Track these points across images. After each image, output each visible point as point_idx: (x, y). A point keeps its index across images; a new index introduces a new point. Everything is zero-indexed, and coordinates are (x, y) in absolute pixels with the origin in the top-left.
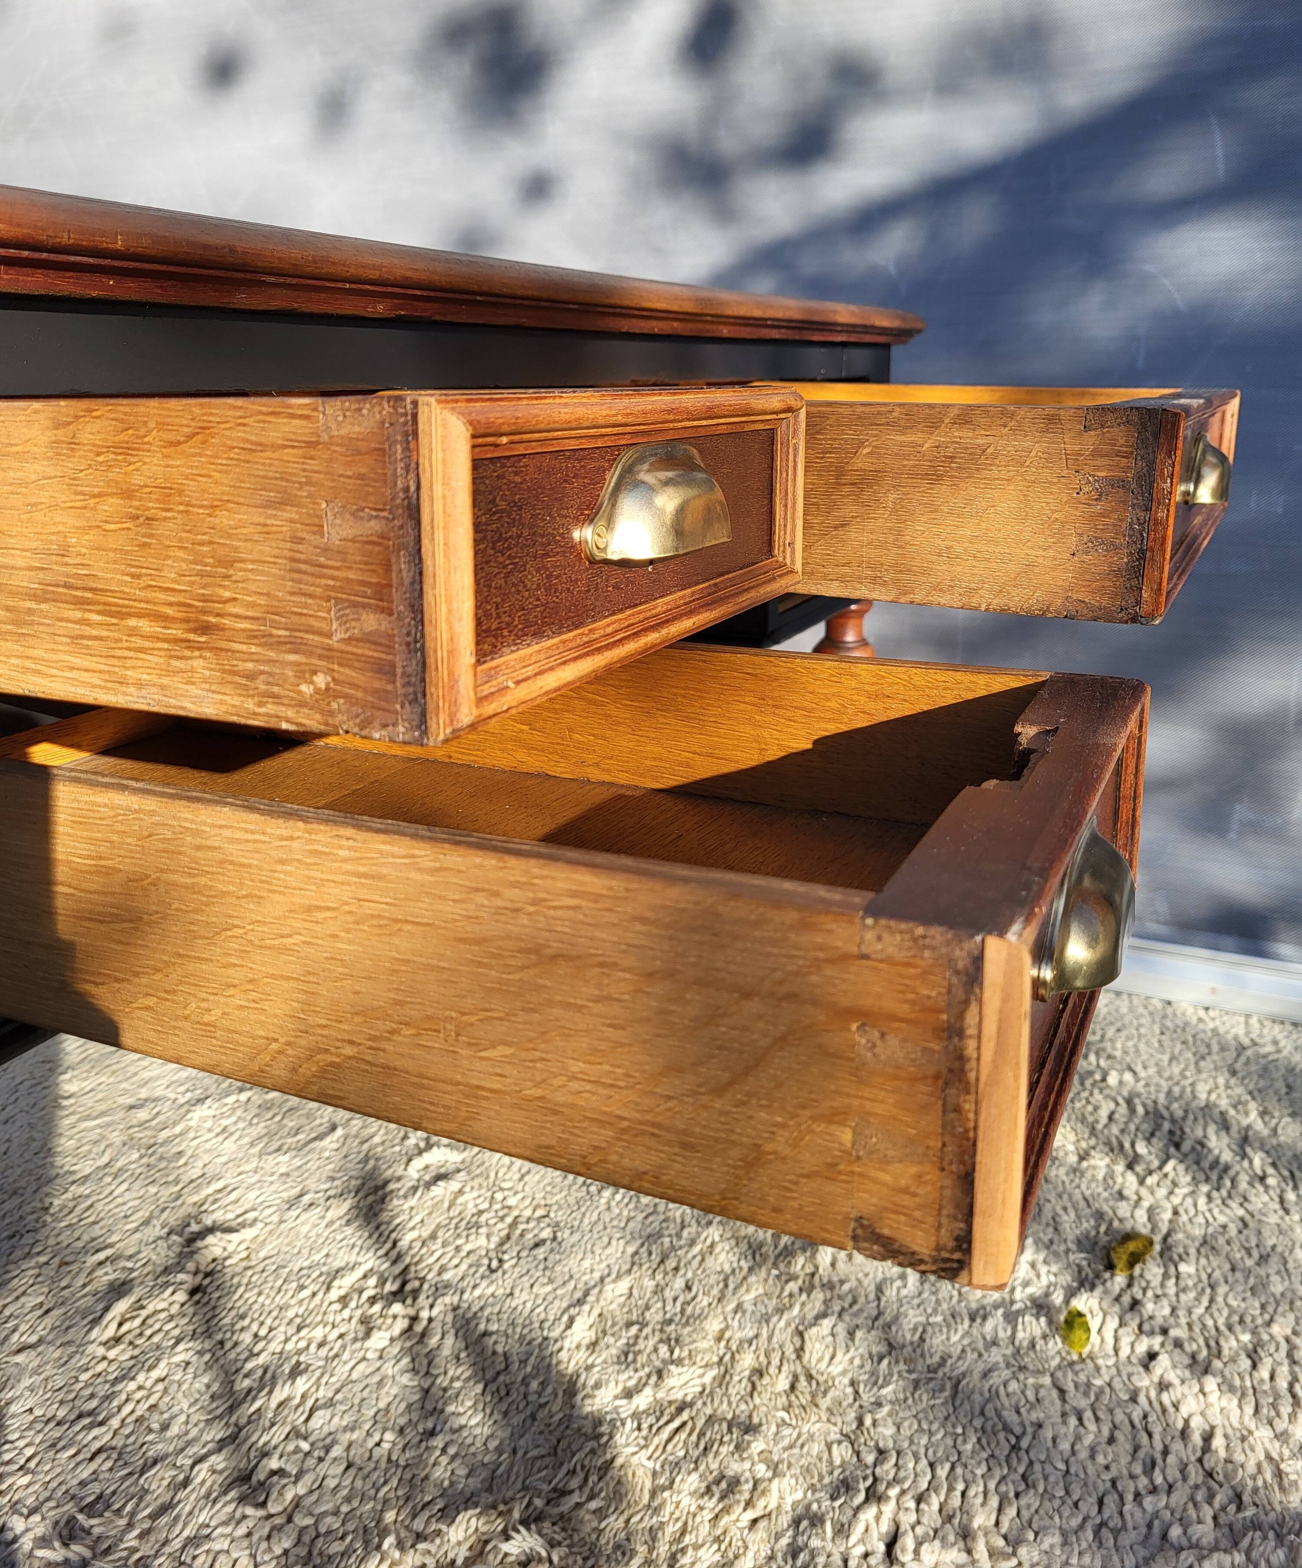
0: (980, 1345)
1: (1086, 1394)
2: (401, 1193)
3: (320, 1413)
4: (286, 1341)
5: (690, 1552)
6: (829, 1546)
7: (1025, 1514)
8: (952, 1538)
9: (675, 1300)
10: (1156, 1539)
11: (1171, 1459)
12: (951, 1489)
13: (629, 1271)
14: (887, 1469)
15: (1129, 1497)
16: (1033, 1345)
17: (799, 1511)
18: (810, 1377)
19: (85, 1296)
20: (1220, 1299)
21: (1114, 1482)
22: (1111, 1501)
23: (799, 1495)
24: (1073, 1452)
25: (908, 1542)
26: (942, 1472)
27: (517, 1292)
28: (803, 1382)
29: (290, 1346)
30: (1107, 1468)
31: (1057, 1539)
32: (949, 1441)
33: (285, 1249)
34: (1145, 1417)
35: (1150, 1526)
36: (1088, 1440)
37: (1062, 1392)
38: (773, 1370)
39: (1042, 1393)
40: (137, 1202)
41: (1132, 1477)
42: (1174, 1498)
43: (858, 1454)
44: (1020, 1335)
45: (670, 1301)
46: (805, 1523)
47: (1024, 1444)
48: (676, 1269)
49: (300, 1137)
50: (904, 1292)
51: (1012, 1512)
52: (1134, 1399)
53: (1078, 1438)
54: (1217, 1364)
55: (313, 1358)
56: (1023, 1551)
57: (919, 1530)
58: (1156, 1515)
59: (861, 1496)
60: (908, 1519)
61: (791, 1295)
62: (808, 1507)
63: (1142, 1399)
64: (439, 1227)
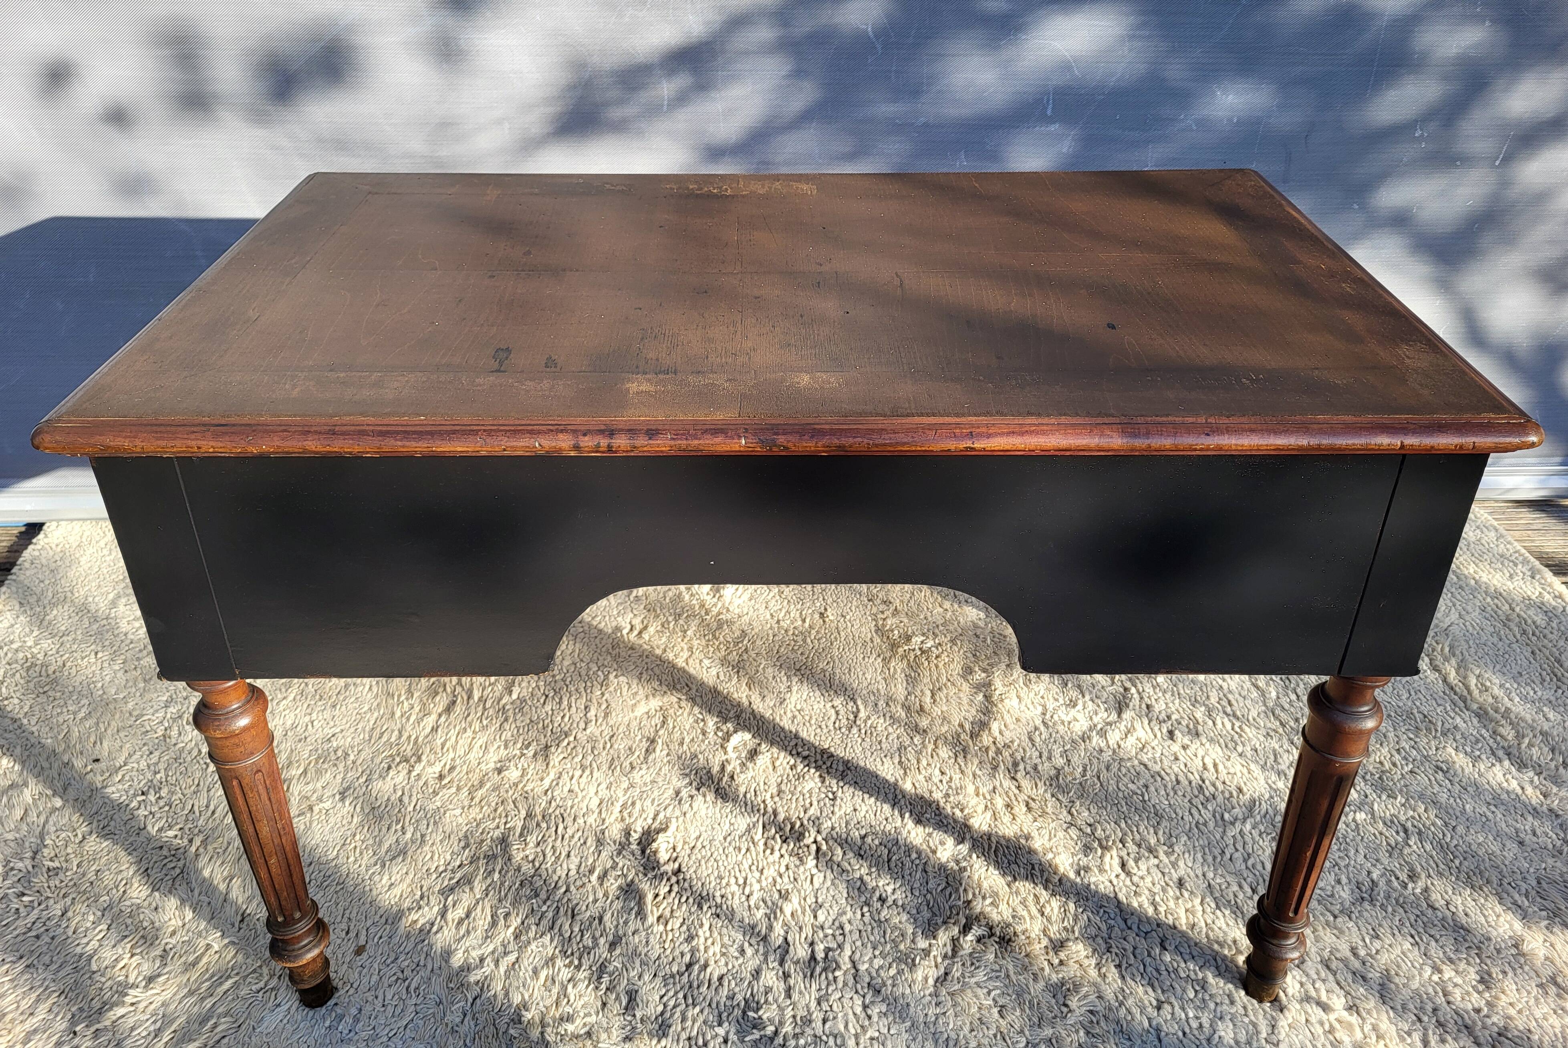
0: (1095, 753)
1: (1155, 762)
2: (738, 770)
3: (820, 913)
4: (759, 881)
5: (1047, 905)
6: (1101, 878)
7: (1167, 831)
8: (1147, 854)
9: (941, 781)
10: (1220, 822)
11: (1207, 782)
12: (1132, 831)
13: (905, 773)
14: (1099, 833)
15: (1200, 807)
16: (1119, 747)
17: (1075, 867)
18: (1033, 800)
19: (612, 902)
20: (1182, 692)
21: (1190, 801)
22: (1194, 811)
23: (1071, 860)
24: (1168, 795)
25: (1131, 863)
26: (1123, 825)
27: (858, 807)
28: (1032, 804)
29: (764, 884)
30: (1184, 796)
31: (1186, 838)
32: (1115, 809)
33: (703, 829)
34: (1186, 765)
35: (1214, 816)
36: (1170, 786)
37: (1145, 766)
38: (1015, 803)
39: (1138, 769)
40: (580, 833)
41: (1196, 797)
42: (1218, 800)
43: (1080, 830)
44: (1111, 743)
45: (939, 784)
46: (1082, 872)
47: (1146, 798)
48: (928, 765)
49: (637, 753)
50: (1043, 737)
51: (1161, 833)
52: (1177, 759)
53: (1165, 786)
54: (1200, 728)
55: (785, 884)
56: (1176, 848)
57: (1132, 856)
58: (1214, 811)
59: (1099, 851)
60: (1124, 853)
61: (993, 759)
62: (1078, 864)
63: (1181, 757)
64: (779, 785)
